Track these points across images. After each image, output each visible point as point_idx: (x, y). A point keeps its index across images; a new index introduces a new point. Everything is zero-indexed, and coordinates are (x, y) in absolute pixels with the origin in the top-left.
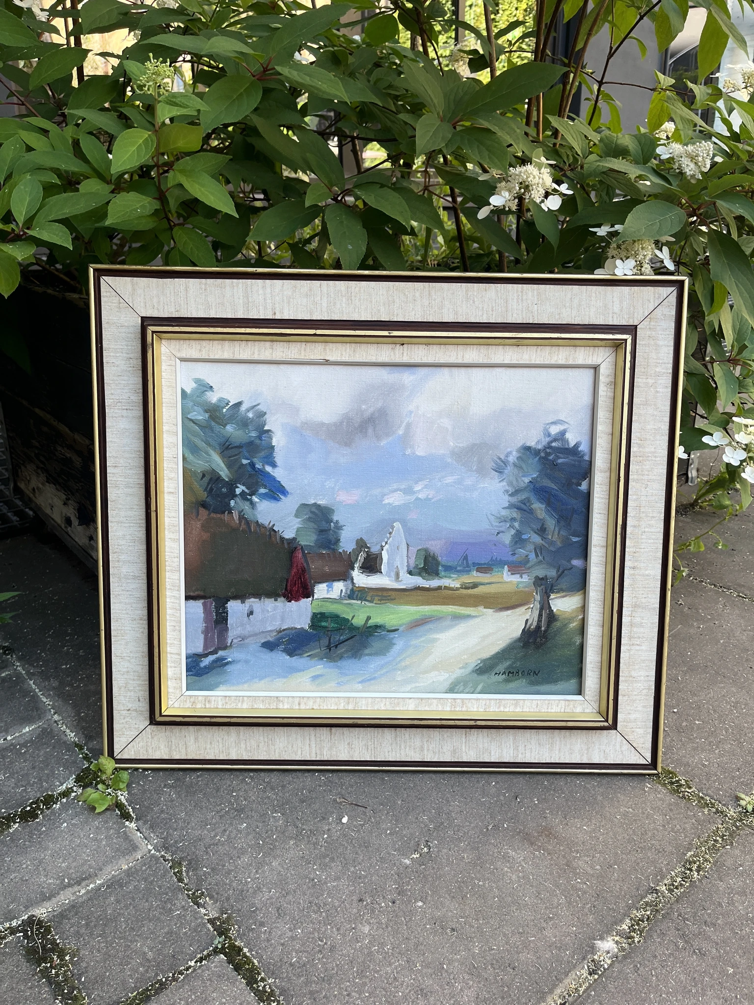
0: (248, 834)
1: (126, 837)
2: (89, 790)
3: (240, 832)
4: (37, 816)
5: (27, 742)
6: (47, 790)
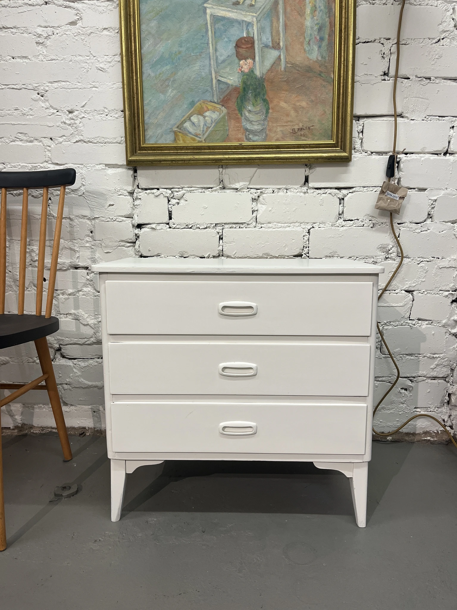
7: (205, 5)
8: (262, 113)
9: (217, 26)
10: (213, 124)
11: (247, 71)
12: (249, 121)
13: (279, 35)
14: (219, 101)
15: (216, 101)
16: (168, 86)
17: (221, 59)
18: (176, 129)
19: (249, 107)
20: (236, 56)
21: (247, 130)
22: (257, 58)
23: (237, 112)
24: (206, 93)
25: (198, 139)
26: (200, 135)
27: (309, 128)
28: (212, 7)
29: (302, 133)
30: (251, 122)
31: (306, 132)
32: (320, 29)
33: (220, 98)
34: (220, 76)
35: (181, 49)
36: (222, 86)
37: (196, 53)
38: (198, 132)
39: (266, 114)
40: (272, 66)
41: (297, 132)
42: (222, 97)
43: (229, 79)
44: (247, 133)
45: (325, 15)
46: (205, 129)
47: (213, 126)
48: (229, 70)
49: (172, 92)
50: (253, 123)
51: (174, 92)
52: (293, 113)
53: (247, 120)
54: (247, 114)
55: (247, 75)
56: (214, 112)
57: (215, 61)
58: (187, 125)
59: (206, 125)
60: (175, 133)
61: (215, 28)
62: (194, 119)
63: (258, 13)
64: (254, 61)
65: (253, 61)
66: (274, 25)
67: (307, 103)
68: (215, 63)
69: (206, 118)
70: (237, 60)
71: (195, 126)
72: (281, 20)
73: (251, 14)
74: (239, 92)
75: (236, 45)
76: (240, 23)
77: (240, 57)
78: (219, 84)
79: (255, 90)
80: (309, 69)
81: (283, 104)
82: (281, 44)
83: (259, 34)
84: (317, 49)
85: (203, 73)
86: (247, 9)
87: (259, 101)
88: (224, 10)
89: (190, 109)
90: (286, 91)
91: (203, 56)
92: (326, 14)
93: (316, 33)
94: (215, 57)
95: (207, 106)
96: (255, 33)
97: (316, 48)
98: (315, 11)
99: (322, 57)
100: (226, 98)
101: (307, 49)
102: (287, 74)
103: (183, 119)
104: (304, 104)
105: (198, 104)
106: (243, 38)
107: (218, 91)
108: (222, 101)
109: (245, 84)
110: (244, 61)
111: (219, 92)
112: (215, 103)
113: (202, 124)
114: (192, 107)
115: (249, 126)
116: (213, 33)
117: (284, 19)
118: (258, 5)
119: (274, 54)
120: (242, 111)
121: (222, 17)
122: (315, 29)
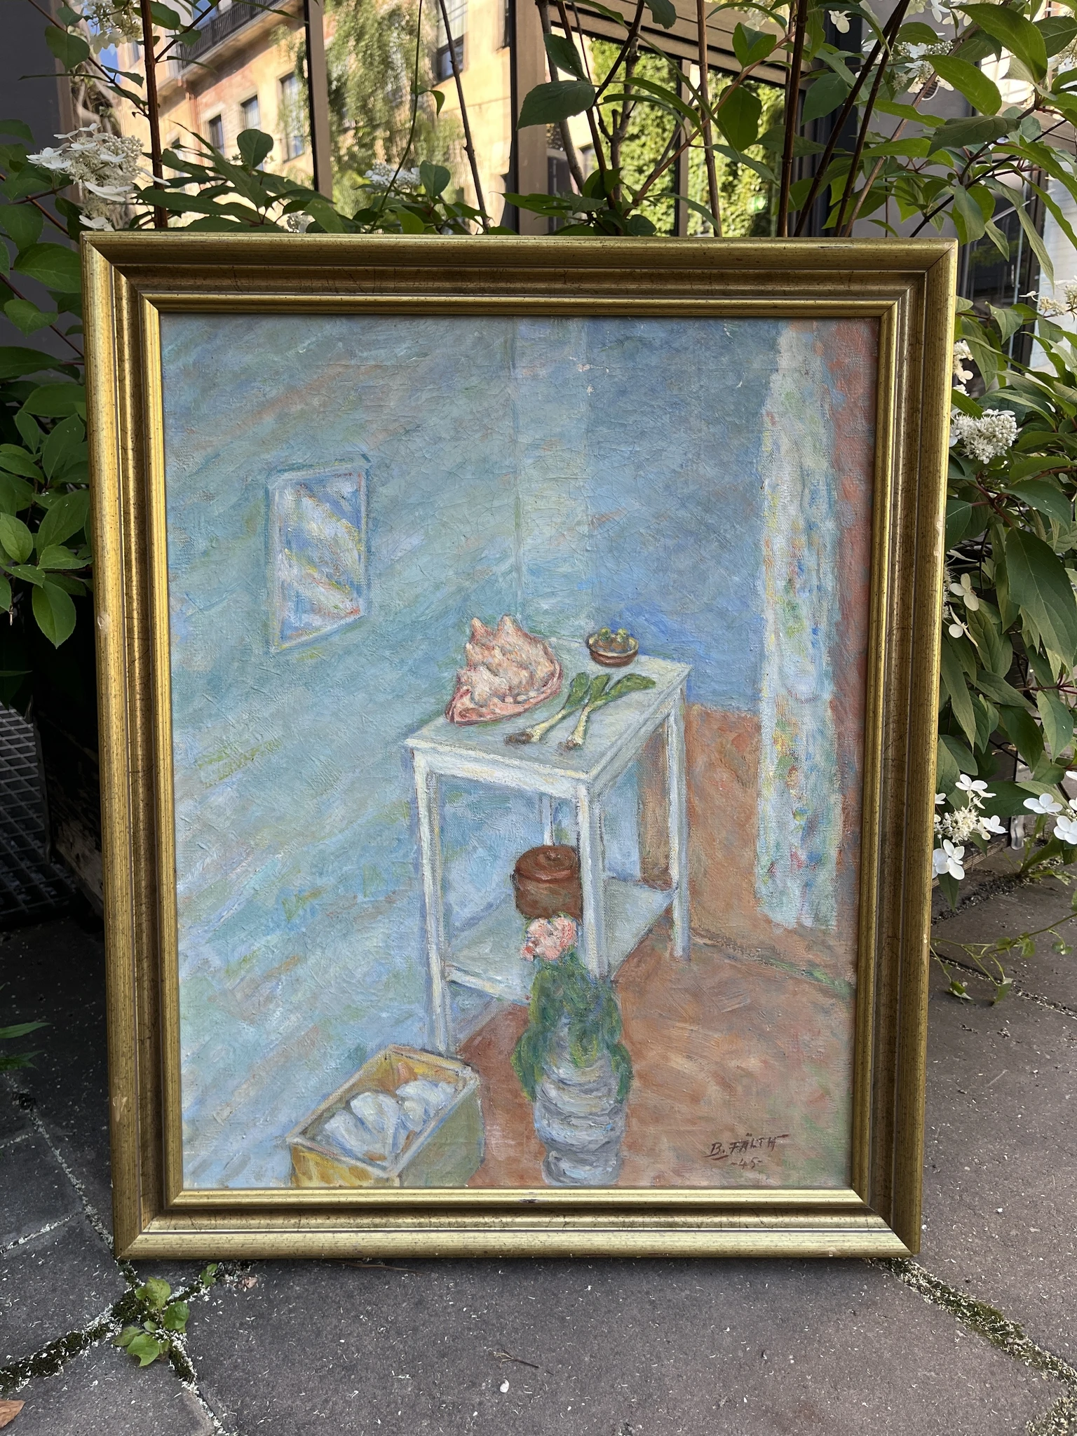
0: (360, 1408)
1: (184, 1408)
2: (133, 1329)
3: (348, 1403)
4: (55, 1368)
5: (45, 1249)
6: (72, 1326)
7: (411, 742)
8: (604, 1090)
9: (449, 809)
10: (433, 1124)
11: (552, 954)
12: (561, 1114)
13: (667, 843)
14: (452, 1049)
15: (442, 1048)
16: (269, 999)
17: (465, 913)
18: (295, 1140)
19: (561, 1071)
20: (514, 904)
21: (551, 1144)
22: (589, 915)
23: (517, 1085)
24: (409, 1022)
25: (375, 1172)
26: (384, 1158)
27: (769, 1142)
28: (434, 749)
29: (748, 1157)
30: (566, 1118)
31: (760, 1154)
32: (810, 828)
33: (456, 1040)
34: (459, 969)
35: (320, 882)
36: (467, 1002)
37: (373, 894)
38: (377, 1148)
39: (619, 1092)
40: (641, 942)
41: (728, 1152)
42: (463, 1037)
43: (490, 979)
44: (554, 1153)
45: (827, 785)
46: (402, 1141)
47: (429, 1130)
48: (491, 951)
49: (285, 1018)
50: (574, 1121)
51: (293, 1018)
52: (713, 1091)
53: (553, 1111)
54: (553, 1093)
55: (556, 968)
56: (436, 1086)
57: (441, 919)
58: (338, 1125)
59: (405, 1127)
60: (294, 1151)
61: (443, 818)
62: (364, 1105)
63: (594, 772)
64: (578, 925)
65: (575, 924)
66: (650, 814)
67: (765, 1062)
68: (441, 929)
69: (407, 1104)
70: (519, 920)
71: (366, 1129)
72: (674, 796)
73: (570, 773)
74: (526, 1022)
75: (518, 870)
76: (533, 801)
77: (530, 909)
78: (455, 995)
79: (581, 1015)
80: (771, 955)
81: (679, 1063)
82: (675, 872)
83: (598, 838)
84: (797, 893)
85: (398, 960)
86: (556, 758)
87: (598, 1052)
88: (476, 760)
89: (350, 1074)
90: (693, 1020)
91: (399, 904)
92: (831, 781)
93: (795, 841)
94: (441, 908)
95: (411, 1064)
96: (582, 833)
97: (795, 888)
98: (794, 769)
99: (817, 918)
100: (479, 1038)
101: (764, 890)
102: (695, 968)
103: (323, 1106)
104: (753, 1063)
105: (380, 1055)
106: (543, 850)
107: (449, 1018)
108: (466, 1048)
109: (548, 996)
110: (542, 921)
111: (454, 1021)
112: (440, 1055)
113: (391, 1123)
114: (359, 1068)
115: (559, 1132)
116: (437, 830)
117: (684, 791)
118: (592, 747)
119: (649, 902)
120: (535, 1081)
121: (470, 780)
122: (792, 827)
